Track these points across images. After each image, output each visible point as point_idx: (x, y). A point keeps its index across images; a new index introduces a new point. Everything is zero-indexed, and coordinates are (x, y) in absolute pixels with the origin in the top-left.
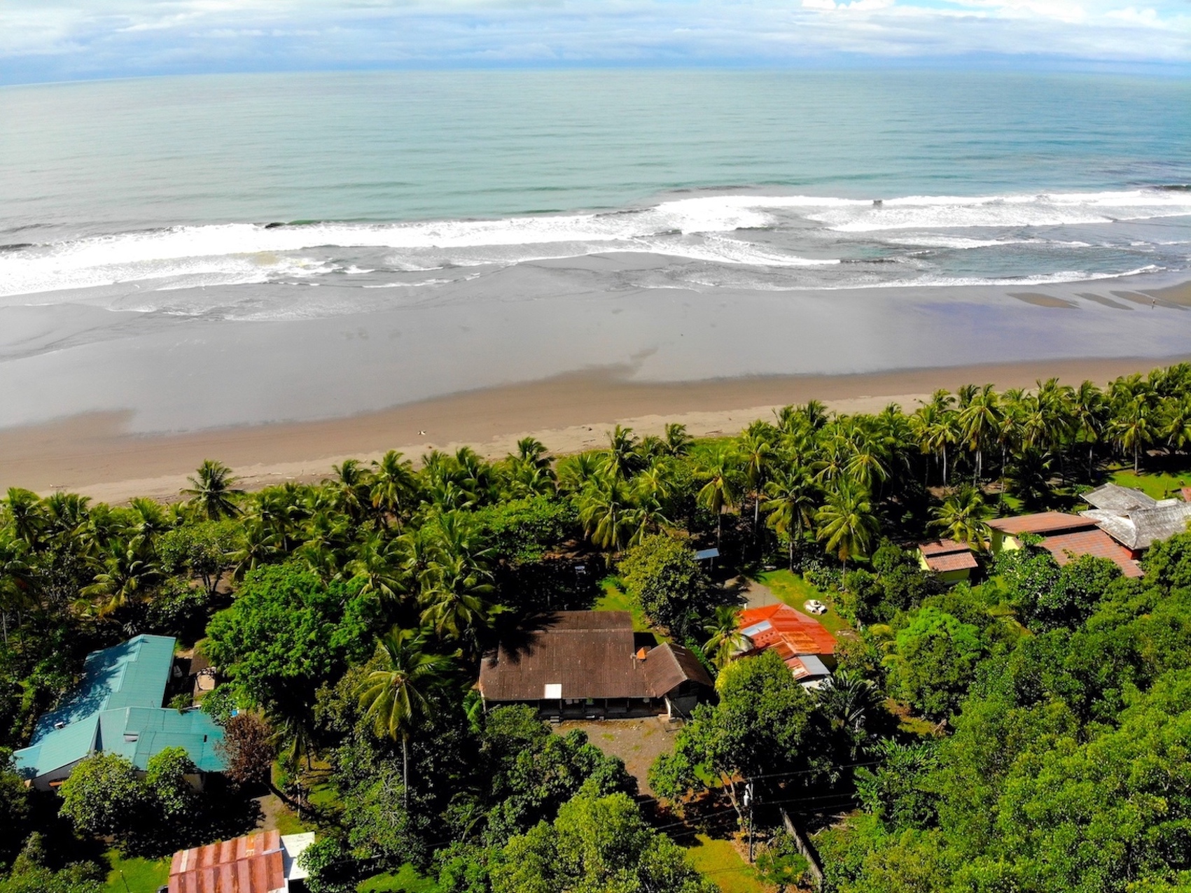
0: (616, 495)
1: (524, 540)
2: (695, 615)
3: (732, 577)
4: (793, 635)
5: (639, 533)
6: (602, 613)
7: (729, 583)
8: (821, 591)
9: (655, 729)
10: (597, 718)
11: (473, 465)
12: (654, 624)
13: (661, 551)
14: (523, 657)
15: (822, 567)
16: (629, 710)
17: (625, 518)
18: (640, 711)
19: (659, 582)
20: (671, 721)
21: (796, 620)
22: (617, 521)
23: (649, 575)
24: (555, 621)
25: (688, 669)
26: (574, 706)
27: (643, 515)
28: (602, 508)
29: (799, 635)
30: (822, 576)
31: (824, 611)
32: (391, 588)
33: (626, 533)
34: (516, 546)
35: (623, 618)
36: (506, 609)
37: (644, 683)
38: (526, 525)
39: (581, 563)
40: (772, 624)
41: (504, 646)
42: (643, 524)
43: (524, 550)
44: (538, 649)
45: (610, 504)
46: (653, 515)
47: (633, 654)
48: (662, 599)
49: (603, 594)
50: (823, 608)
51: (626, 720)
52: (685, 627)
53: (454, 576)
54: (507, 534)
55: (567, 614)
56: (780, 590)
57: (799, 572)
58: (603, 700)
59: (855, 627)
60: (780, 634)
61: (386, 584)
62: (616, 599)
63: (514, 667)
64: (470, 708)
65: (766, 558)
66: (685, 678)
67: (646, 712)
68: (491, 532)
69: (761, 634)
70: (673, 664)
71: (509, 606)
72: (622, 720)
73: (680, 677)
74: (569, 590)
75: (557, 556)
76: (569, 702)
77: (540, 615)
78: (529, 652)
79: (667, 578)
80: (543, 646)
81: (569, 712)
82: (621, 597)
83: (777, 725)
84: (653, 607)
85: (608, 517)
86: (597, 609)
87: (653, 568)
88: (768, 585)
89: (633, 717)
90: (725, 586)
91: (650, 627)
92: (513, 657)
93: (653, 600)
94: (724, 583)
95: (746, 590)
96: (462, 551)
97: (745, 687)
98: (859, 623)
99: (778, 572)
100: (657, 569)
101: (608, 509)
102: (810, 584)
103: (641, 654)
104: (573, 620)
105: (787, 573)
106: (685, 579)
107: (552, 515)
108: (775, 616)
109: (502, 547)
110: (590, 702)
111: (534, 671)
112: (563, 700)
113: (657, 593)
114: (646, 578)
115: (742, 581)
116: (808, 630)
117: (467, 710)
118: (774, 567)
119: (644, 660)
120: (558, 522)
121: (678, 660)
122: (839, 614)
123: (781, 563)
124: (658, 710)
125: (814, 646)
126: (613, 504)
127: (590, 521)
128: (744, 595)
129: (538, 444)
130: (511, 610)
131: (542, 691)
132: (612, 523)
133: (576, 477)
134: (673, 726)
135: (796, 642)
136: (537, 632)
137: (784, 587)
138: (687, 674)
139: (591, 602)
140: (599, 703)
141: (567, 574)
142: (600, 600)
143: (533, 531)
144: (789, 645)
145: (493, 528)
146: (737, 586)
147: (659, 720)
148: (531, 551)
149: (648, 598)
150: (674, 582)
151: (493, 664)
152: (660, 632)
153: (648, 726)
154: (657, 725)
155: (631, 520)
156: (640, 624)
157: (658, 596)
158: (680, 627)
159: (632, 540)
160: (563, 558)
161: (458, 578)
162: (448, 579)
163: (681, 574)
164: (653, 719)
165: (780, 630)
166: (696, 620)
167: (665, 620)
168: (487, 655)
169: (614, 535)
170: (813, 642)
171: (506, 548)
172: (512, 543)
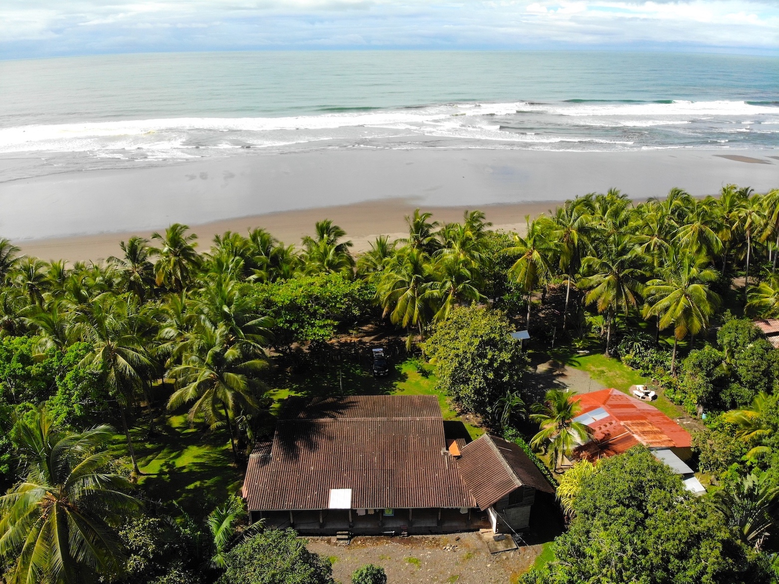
0: (417, 269)
1: (314, 315)
2: (517, 400)
3: (544, 362)
4: (638, 425)
5: (445, 309)
6: (402, 398)
7: (542, 368)
8: (645, 375)
9: (477, 551)
10: (396, 534)
11: (266, 244)
12: (463, 412)
13: (473, 325)
14: (303, 452)
15: (647, 349)
16: (440, 523)
17: (428, 292)
18: (455, 524)
19: (473, 360)
20: (497, 539)
21: (632, 406)
22: (418, 295)
23: (460, 352)
24: (346, 407)
25: (520, 470)
26: (367, 517)
27: (450, 289)
28: (403, 283)
29: (643, 424)
30: (647, 359)
31: (654, 398)
32: (131, 362)
33: (430, 308)
34: (303, 321)
35: (428, 404)
36: (293, 394)
37: (460, 489)
38: (317, 298)
39: (380, 346)
40: (609, 412)
41: (282, 438)
42: (450, 297)
43: (313, 325)
44: (322, 442)
45: (411, 278)
46: (461, 286)
47: (444, 450)
48: (477, 381)
49: (404, 378)
50: (652, 394)
51: (437, 537)
52: (506, 415)
53: (210, 346)
54: (293, 307)
55: (362, 398)
56: (599, 375)
57: (616, 356)
58: (406, 511)
59: (696, 414)
60: (622, 423)
61: (125, 356)
62: (417, 383)
63: (291, 466)
64: (219, 526)
65: (578, 342)
66: (518, 483)
67: (463, 525)
68: (275, 304)
69: (597, 423)
70: (499, 463)
71: (297, 390)
72: (431, 537)
73: (510, 482)
74: (365, 374)
75: (355, 340)
76: (361, 512)
77: (330, 400)
78: (312, 446)
79: (483, 356)
80: (330, 438)
81: (361, 526)
82: (424, 382)
83: (674, 563)
84: (466, 390)
85: (409, 293)
86: (398, 393)
87: (466, 343)
88: (585, 370)
89: (446, 533)
90: (538, 371)
91: (459, 415)
92: (291, 452)
93: (466, 381)
94: (536, 368)
95: (562, 375)
96: (226, 317)
97: (620, 502)
98: (701, 410)
99: (592, 356)
100: (471, 344)
101: (409, 283)
102: (631, 368)
103: (454, 449)
104: (369, 406)
105: (604, 357)
106: (506, 356)
107: (347, 291)
108: (609, 402)
109: (287, 321)
110: (389, 513)
111: (315, 472)
112: (353, 511)
113: (471, 374)
114: (457, 356)
115: (555, 366)
116: (649, 417)
117: (215, 529)
118: (587, 352)
119: (458, 457)
120: (354, 299)
121: (506, 458)
122: (673, 400)
123: (596, 348)
124: (479, 523)
125: (665, 437)
126: (414, 277)
127: (390, 297)
128: (561, 380)
129: (336, 228)
130: (299, 395)
131: (326, 498)
132: (413, 299)
133: (374, 260)
134: (501, 546)
135: (643, 433)
136: (322, 420)
137: (603, 372)
138: (520, 478)
139: (391, 387)
140: (400, 514)
141: (363, 357)
142: (400, 385)
143: (324, 306)
144: (636, 436)
145: (276, 299)
146: (550, 371)
147: (480, 538)
148: (321, 327)
149: (458, 379)
150: (492, 360)
151: (264, 461)
152: (471, 421)
153: (467, 546)
154: (479, 543)
155: (436, 293)
156: (448, 411)
157: (473, 377)
158: (500, 414)
159: (436, 316)
160: (360, 341)
161: (217, 349)
162: (202, 351)
163: (500, 350)
164: (473, 535)
165: (621, 418)
166: (518, 407)
167: (479, 408)
168: (259, 449)
169: (416, 312)
170: (662, 433)
171: (291, 322)
172: (299, 317)
